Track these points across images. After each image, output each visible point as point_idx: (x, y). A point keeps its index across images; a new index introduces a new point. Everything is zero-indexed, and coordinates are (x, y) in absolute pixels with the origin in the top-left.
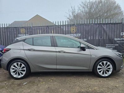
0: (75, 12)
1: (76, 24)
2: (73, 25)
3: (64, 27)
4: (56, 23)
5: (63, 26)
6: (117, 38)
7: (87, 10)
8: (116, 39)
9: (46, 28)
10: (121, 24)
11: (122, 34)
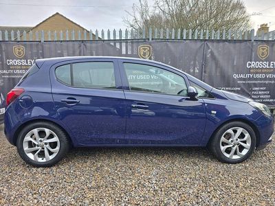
0: (147, 12)
1: (150, 39)
2: (145, 40)
3: (124, 44)
4: (103, 34)
5: (121, 43)
6: (238, 73)
7: (174, 8)
8: (236, 76)
9: (80, 46)
10: (248, 43)
11: (250, 65)
